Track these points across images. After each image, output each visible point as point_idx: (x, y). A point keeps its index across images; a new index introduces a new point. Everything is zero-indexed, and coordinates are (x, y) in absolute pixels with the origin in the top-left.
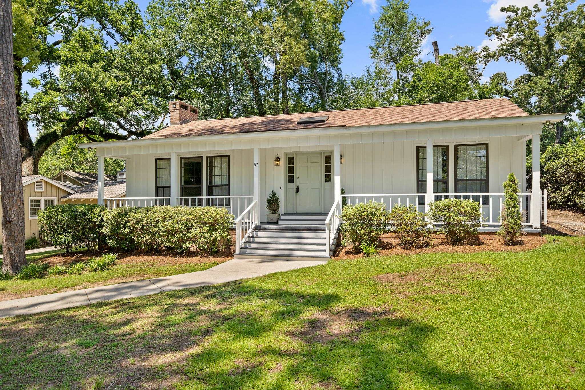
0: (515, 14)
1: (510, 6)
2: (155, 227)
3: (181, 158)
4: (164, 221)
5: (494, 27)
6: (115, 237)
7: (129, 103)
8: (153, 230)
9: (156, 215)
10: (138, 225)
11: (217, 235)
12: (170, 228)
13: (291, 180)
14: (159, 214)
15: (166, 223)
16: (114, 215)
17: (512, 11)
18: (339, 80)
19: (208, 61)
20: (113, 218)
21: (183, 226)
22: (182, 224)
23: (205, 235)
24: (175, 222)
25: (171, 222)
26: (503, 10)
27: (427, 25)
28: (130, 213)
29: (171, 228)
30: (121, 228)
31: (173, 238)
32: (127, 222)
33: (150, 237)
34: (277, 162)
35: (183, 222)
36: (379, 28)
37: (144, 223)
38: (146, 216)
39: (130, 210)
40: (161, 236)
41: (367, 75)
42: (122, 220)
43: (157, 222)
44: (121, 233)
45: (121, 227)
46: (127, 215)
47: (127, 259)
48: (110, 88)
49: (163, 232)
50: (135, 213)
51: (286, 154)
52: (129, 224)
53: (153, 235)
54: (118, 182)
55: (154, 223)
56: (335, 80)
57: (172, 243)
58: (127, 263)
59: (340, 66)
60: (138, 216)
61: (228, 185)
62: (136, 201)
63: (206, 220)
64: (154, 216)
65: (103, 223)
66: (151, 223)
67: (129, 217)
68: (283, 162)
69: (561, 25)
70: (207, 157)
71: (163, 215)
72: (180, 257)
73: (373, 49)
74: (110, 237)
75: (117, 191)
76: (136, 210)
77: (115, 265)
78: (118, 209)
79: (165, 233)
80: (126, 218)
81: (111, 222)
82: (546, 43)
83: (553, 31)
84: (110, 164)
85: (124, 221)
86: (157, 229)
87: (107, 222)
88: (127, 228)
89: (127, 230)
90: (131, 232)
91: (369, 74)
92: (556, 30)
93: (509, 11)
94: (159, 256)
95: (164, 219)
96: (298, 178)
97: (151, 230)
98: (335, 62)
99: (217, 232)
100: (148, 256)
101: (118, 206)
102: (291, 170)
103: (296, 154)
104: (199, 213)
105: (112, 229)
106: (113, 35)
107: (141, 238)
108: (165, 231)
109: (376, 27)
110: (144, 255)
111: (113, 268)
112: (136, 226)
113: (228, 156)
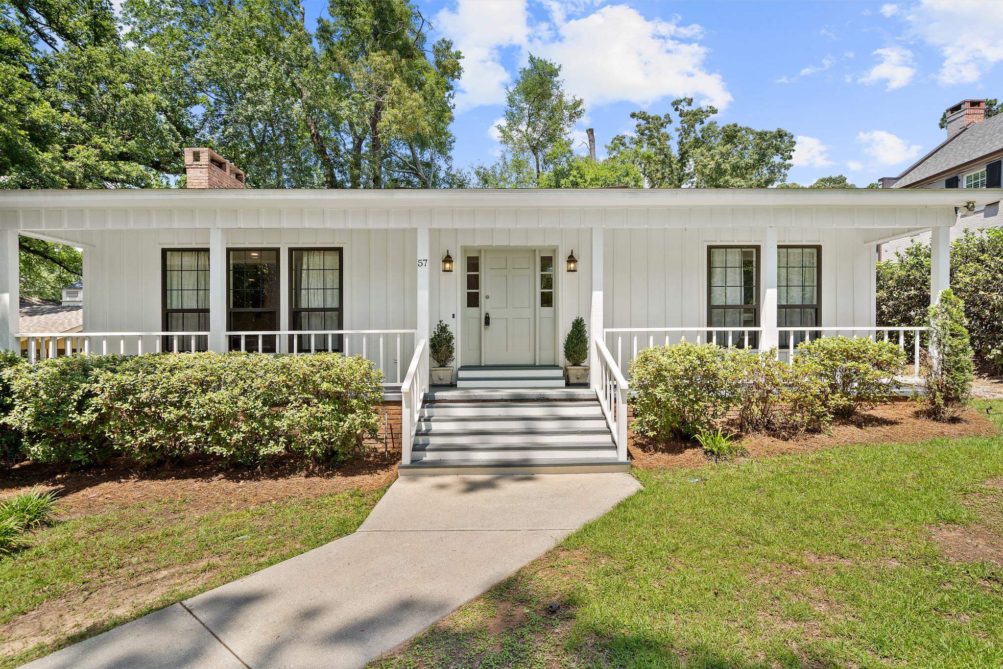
0: (645, 122)
1: (641, 112)
2: (177, 405)
3: (229, 250)
4: (204, 392)
5: (621, 136)
6: (49, 436)
7: (88, 157)
8: (170, 414)
9: (178, 375)
10: (125, 401)
11: (355, 420)
12: (222, 408)
13: (473, 300)
14: (189, 372)
15: (210, 395)
16: (47, 376)
17: (643, 119)
18: (447, 174)
19: (250, 108)
20: (41, 384)
21: (259, 403)
22: (257, 398)
23: (325, 423)
24: (237, 391)
25: (223, 394)
26: (633, 115)
27: (578, 106)
28: (97, 371)
29: (226, 409)
30: (68, 412)
31: (230, 434)
32: (89, 395)
33: (161, 432)
34: (448, 265)
35: (259, 392)
36: (513, 102)
37: (144, 396)
38: (149, 377)
39: (100, 364)
40: (192, 429)
41: (501, 163)
42: (73, 389)
43: (184, 392)
44: (71, 426)
45: (71, 408)
46: (87, 376)
47: (90, 493)
48: (41, 120)
49: (202, 419)
50: (114, 371)
51: (465, 249)
52: (94, 401)
53: (171, 427)
54: (64, 307)
55: (173, 397)
56: (442, 175)
57: (227, 445)
58: (90, 506)
59: (450, 154)
60: (127, 379)
61: (340, 310)
62: (113, 342)
63: (325, 386)
64: (173, 380)
65: (9, 400)
66: (164, 396)
67: (97, 382)
68: (459, 267)
69: (697, 140)
70: (291, 250)
71: (200, 375)
72: (250, 479)
73: (503, 131)
74: (34, 438)
75: (62, 324)
76: (113, 364)
77: (49, 525)
78: (59, 361)
79: (206, 422)
80: (84, 385)
81: (36, 395)
82: (679, 161)
83: (687, 147)
84: (48, 283)
85: (80, 392)
86: (182, 412)
87: (22, 396)
88: (87, 412)
89: (88, 417)
90: (103, 419)
91: (505, 163)
92: (690, 147)
93: (640, 118)
94: (185, 477)
95: (204, 386)
96: (487, 297)
97: (165, 416)
98: (443, 147)
99: (354, 415)
100: (154, 477)
101: (61, 352)
102: (473, 282)
103: (485, 251)
104: (307, 369)
105: (39, 416)
106: (51, 39)
107: (133, 434)
108: (208, 417)
109: (510, 100)
110: (142, 478)
111: (41, 538)
112: (118, 404)
113: (340, 250)
